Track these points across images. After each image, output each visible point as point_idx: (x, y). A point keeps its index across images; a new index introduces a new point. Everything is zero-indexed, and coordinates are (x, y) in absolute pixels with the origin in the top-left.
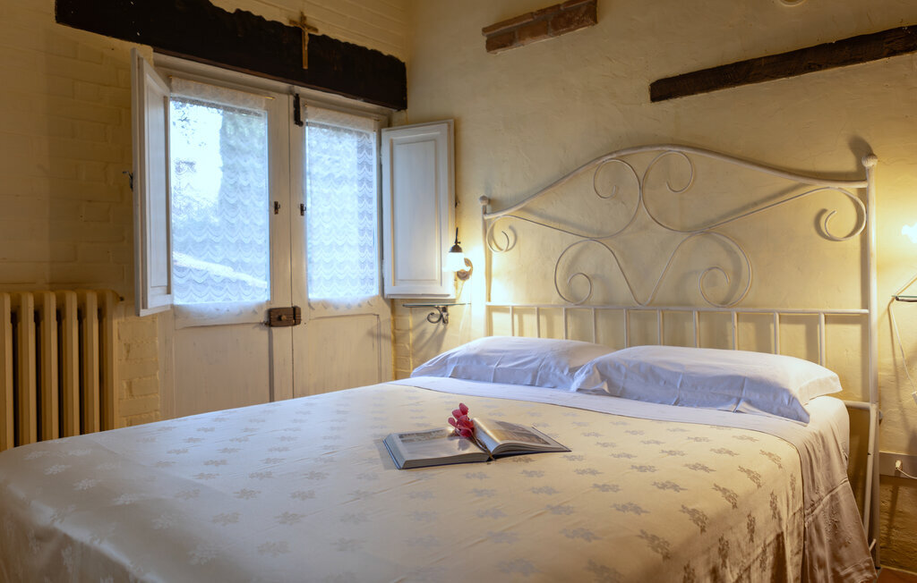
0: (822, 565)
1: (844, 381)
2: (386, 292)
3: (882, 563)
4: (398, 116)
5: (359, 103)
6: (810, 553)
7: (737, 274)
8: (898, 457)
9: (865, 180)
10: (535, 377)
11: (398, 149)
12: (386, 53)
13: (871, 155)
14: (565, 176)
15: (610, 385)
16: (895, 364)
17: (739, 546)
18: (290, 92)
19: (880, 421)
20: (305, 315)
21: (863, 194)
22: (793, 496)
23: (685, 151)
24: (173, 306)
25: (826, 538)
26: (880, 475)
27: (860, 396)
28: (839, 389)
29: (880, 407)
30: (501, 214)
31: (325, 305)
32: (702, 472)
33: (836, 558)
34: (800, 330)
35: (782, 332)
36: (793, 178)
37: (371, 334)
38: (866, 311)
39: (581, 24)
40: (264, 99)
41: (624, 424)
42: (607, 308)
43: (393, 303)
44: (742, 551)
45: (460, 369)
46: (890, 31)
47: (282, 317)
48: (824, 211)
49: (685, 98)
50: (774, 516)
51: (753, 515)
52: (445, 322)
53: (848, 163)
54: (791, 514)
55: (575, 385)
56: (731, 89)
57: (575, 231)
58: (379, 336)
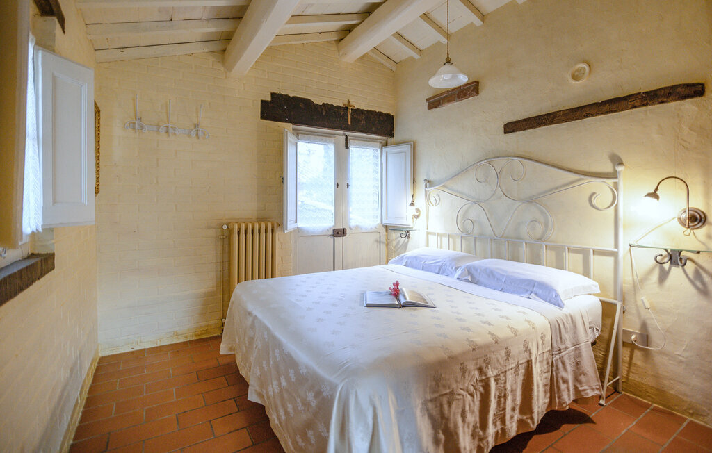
0: (565, 381)
1: (602, 287)
2: (383, 222)
3: (623, 390)
4: (390, 140)
5: (373, 136)
6: (557, 374)
7: (546, 225)
8: (633, 333)
9: (616, 178)
10: (440, 269)
11: (389, 156)
12: (384, 112)
13: (621, 163)
14: (463, 171)
15: (472, 277)
16: (633, 281)
17: (498, 361)
18: (344, 135)
19: (624, 312)
20: (348, 232)
21: (616, 185)
22: (543, 343)
23: (521, 159)
24: (298, 227)
25: (569, 368)
26: (623, 342)
27: (613, 296)
28: (598, 291)
29: (624, 303)
30: (433, 188)
31: (357, 227)
32: (486, 326)
33: (577, 379)
34: (580, 257)
35: (570, 258)
36: (577, 175)
37: (376, 241)
38: (616, 250)
39: (470, 95)
40: (333, 139)
41: (468, 297)
42: (481, 237)
43: (386, 227)
44: (500, 363)
45: (409, 262)
46: (633, 95)
47: (339, 233)
48: (594, 193)
49: (521, 132)
50: (526, 351)
51: (509, 348)
52: (408, 237)
53: (608, 167)
54: (540, 352)
55: (457, 275)
56: (546, 127)
57: (467, 198)
58: (380, 242)
